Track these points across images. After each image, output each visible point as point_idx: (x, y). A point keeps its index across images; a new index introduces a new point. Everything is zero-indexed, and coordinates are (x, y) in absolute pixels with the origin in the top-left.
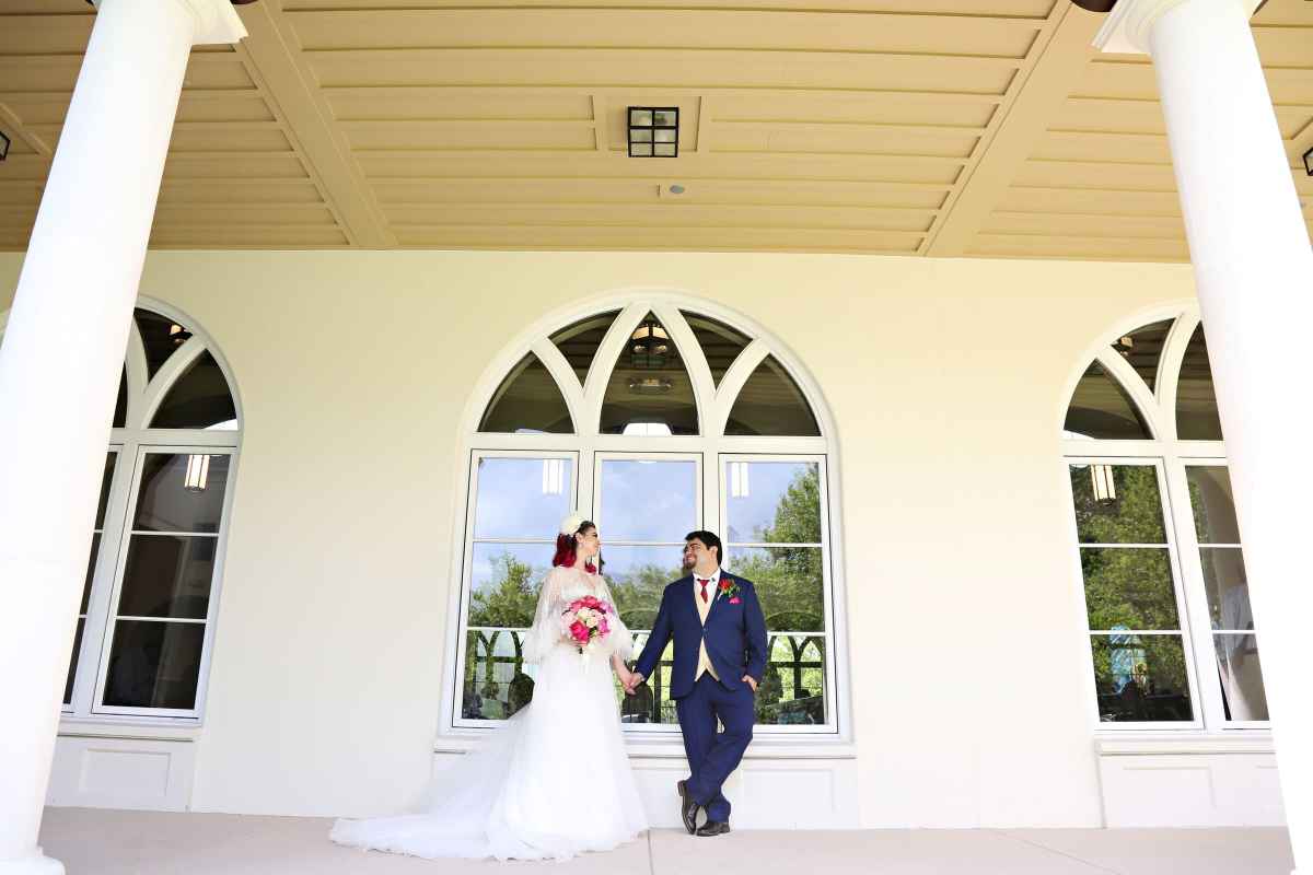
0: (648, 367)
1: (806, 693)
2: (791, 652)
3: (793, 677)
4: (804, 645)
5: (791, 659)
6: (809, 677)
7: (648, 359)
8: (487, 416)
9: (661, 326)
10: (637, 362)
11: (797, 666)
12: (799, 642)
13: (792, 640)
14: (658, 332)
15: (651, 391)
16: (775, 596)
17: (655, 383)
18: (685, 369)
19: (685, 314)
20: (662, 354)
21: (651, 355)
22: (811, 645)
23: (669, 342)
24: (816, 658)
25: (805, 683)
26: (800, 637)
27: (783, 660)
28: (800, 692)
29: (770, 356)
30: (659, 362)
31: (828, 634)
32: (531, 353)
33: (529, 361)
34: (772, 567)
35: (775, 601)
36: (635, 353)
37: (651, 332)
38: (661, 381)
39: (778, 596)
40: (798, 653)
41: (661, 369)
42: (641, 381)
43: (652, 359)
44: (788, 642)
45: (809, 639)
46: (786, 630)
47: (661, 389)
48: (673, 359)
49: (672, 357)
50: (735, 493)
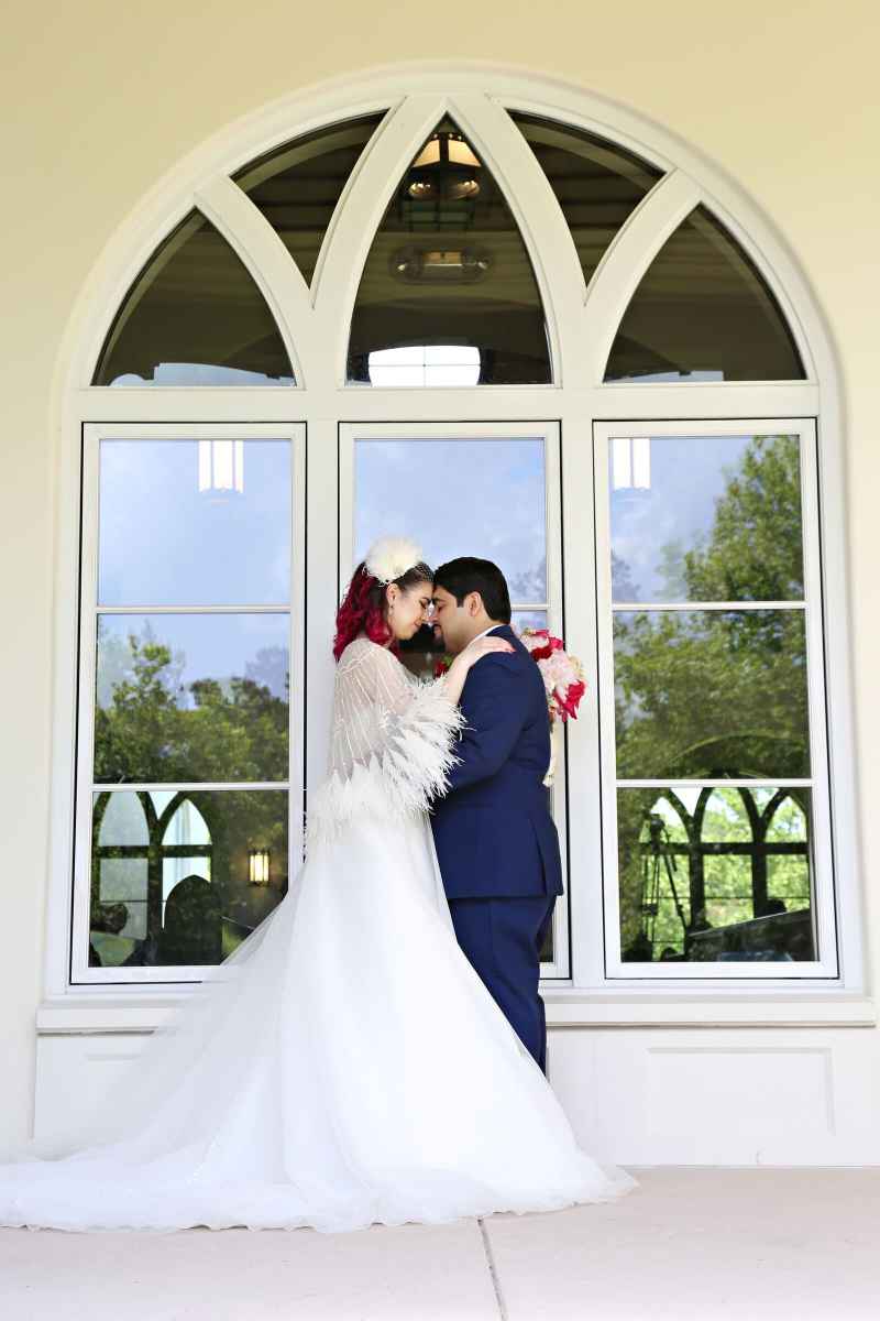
0: (438, 225)
1: (778, 905)
2: (746, 822)
3: (749, 877)
4: (774, 805)
5: (746, 836)
6: (784, 876)
7: (437, 209)
8: (109, 349)
9: (465, 140)
10: (416, 216)
11: (759, 851)
12: (762, 800)
13: (747, 796)
14: (459, 153)
15: (446, 277)
16: (705, 701)
17: (453, 261)
18: (514, 227)
19: (518, 117)
20: (469, 198)
21: (443, 204)
22: (788, 804)
23: (480, 172)
24: (799, 835)
25: (775, 887)
26: (764, 790)
27: (729, 838)
28: (764, 903)
29: (700, 208)
30: (461, 217)
31: (816, 782)
32: (195, 211)
33: (192, 228)
34: (701, 636)
35: (709, 711)
36: (410, 198)
37: (444, 151)
38: (465, 254)
39: (715, 703)
40: (760, 822)
41: (466, 229)
42: (421, 253)
43: (448, 210)
44: (739, 801)
45: (783, 793)
46: (735, 775)
47: (465, 270)
48: (491, 207)
49: (490, 204)
50: (621, 482)
